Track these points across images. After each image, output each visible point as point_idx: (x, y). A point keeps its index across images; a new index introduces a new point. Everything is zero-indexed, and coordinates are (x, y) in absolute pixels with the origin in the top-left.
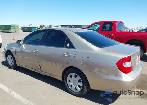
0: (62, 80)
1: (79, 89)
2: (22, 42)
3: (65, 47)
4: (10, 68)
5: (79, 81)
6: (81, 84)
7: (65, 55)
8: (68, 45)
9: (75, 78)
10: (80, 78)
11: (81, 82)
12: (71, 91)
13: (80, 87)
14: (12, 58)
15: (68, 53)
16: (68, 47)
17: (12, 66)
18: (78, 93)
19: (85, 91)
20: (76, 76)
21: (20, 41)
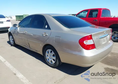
0: (43, 55)
1: (54, 62)
2: (18, 26)
3: (44, 28)
4: (12, 45)
5: (54, 56)
6: (55, 58)
7: (43, 35)
8: (46, 27)
9: (51, 53)
10: (54, 53)
11: (55, 56)
12: (48, 63)
13: (54, 60)
14: (12, 38)
15: (46, 33)
16: (46, 29)
17: (12, 44)
18: (52, 65)
19: (58, 63)
20: (51, 52)
21: (16, 25)
